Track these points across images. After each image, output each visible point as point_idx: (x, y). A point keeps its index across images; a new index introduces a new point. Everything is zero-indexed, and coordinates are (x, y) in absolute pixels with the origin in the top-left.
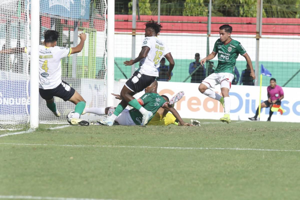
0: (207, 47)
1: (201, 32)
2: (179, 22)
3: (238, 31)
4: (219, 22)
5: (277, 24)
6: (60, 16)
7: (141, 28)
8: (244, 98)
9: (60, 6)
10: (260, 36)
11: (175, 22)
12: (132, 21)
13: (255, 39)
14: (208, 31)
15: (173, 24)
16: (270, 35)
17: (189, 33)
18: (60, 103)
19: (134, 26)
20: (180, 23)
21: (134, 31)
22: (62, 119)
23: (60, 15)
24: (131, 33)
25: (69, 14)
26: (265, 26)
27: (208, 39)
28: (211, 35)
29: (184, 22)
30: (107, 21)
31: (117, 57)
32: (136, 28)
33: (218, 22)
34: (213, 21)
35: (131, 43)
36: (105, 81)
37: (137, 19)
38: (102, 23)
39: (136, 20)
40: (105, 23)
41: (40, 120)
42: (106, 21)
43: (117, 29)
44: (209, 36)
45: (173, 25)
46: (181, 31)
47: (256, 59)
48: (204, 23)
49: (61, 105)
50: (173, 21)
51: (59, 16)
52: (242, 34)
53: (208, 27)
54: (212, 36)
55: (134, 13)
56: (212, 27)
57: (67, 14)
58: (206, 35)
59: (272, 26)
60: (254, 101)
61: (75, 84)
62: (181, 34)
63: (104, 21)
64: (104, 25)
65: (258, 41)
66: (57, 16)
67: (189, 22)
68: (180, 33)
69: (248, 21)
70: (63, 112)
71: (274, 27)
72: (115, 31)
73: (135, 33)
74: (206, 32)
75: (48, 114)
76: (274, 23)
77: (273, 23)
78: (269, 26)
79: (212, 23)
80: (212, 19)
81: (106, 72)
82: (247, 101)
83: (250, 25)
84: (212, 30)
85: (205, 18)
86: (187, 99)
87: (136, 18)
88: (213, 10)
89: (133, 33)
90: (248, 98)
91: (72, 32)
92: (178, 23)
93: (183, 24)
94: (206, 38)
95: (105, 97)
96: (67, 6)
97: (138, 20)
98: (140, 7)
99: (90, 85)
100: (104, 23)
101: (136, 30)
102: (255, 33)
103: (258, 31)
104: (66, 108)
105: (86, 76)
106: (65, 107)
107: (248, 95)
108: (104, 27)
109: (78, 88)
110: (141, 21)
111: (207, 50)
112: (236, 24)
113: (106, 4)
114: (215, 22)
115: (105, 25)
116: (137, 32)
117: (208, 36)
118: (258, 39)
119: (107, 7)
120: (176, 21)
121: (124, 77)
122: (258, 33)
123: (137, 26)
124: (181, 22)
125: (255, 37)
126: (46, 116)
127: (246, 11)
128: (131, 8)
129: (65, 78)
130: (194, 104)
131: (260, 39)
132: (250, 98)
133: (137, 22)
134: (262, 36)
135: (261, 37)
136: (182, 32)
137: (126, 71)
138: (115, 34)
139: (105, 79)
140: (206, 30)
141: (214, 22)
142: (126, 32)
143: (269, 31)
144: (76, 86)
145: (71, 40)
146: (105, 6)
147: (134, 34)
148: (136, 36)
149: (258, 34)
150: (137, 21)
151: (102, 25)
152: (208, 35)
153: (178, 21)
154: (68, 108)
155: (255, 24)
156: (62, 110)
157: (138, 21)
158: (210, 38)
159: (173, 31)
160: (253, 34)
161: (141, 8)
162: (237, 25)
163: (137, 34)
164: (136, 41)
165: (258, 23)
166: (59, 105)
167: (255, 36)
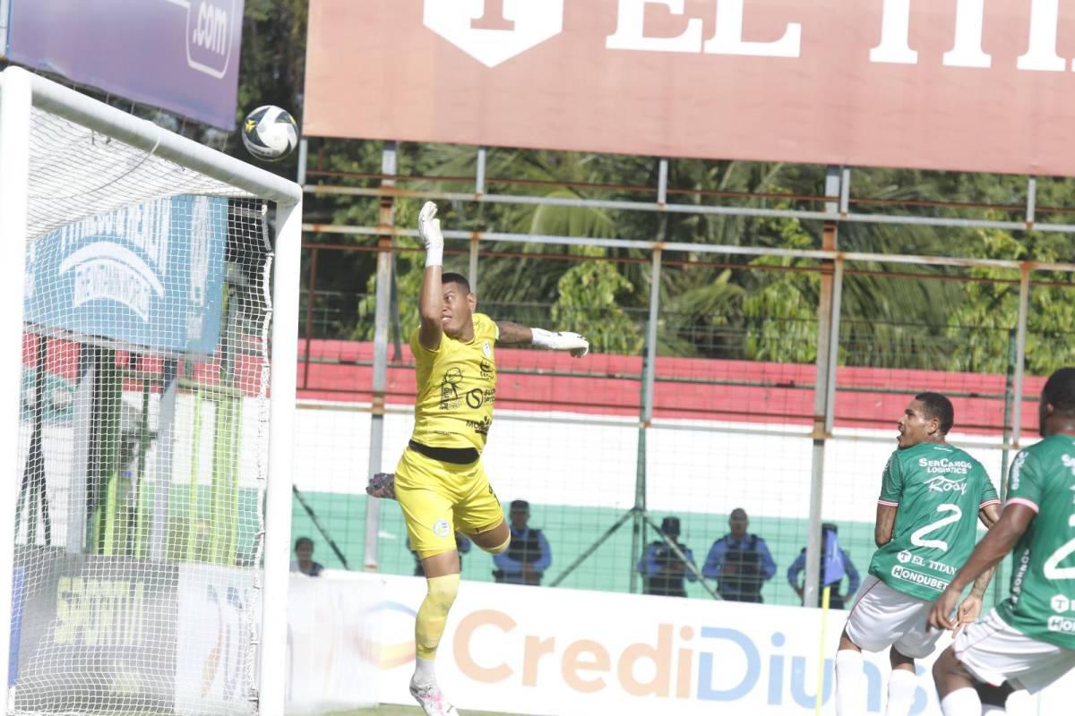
0: (639, 462)
1: (620, 410)
2: (541, 371)
3: (752, 410)
4: (681, 379)
5: (888, 392)
6: (111, 340)
7: (404, 389)
8: (766, 651)
9: (112, 302)
10: (828, 429)
11: (527, 370)
12: (371, 366)
13: (810, 441)
14: (642, 408)
15: (520, 377)
16: (866, 427)
17: (577, 412)
18: (98, 649)
19: (379, 384)
20: (543, 374)
21: (378, 400)
22: (105, 707)
23: (109, 336)
24: (369, 405)
25: (141, 333)
26: (849, 396)
27: (642, 434)
28: (654, 421)
29: (558, 371)
30: (270, 362)
31: (317, 490)
32: (387, 390)
33: (679, 375)
34: (661, 374)
35: (366, 442)
36: (257, 575)
37: (391, 358)
38: (253, 367)
39: (388, 360)
40: (264, 369)
41: (19, 708)
42: (266, 359)
43: (304, 388)
44: (647, 424)
45: (517, 384)
46: (548, 406)
47: (811, 513)
48: (629, 379)
49: (104, 655)
50: (518, 367)
51: (105, 338)
52: (766, 422)
53: (643, 392)
54: (657, 426)
55: (381, 336)
56: (657, 394)
57: (134, 333)
58: (636, 419)
59: (871, 396)
60: (799, 663)
61: (154, 581)
62: (547, 414)
63: (261, 361)
64: (259, 375)
65: (819, 448)
66: (98, 337)
67: (575, 372)
68: (545, 410)
69: (785, 377)
70: (110, 682)
71: (876, 402)
72: (298, 397)
73: (381, 406)
74: (637, 411)
75: (48, 689)
76: (880, 388)
77: (874, 388)
78: (862, 396)
79: (657, 380)
80: (657, 367)
81: (261, 542)
82: (777, 662)
83: (790, 392)
84: (656, 405)
85: (634, 360)
86: (561, 647)
87: (388, 354)
88: (663, 335)
89: (375, 405)
90: (777, 651)
91: (154, 397)
92: (536, 374)
93: (557, 379)
94: (635, 432)
95: (254, 631)
96: (140, 306)
97: (393, 360)
98: (402, 317)
99: (210, 587)
100: (260, 368)
101: (387, 397)
102: (812, 421)
103: (821, 413)
104: (119, 669)
105: (202, 554)
106: (117, 664)
107: (778, 639)
108: (258, 383)
109: (166, 596)
110: (406, 363)
111: (638, 475)
112: (744, 385)
113: (268, 302)
114: (669, 378)
115: (262, 375)
116: (390, 402)
117: (642, 425)
118: (819, 443)
119: (272, 312)
120: (532, 370)
121: (339, 563)
122: (820, 419)
123: (391, 380)
124: (549, 371)
125: (809, 435)
126: (42, 696)
127: (768, 342)
128: (370, 318)
129: (122, 559)
130: (586, 666)
131: (829, 443)
132: (787, 652)
133: (389, 367)
134: (835, 431)
135: (829, 435)
136: (551, 410)
137: (346, 543)
138: (299, 406)
139: (257, 566)
140: (638, 404)
141: (663, 377)
142: (350, 404)
143: (861, 416)
144: (160, 589)
145: (153, 426)
146: (264, 309)
147: (378, 411)
148: (386, 416)
149: (820, 425)
150: (390, 363)
151: (252, 374)
152: (642, 420)
153: (536, 367)
154: (127, 669)
155: (813, 389)
156: (107, 676)
157: (396, 363)
158: (649, 431)
159: (518, 405)
160: (802, 424)
161: (406, 318)
162: (747, 389)
163: (390, 411)
164: (385, 434)
165: (819, 385)
166: (97, 655)
167: (808, 429)
